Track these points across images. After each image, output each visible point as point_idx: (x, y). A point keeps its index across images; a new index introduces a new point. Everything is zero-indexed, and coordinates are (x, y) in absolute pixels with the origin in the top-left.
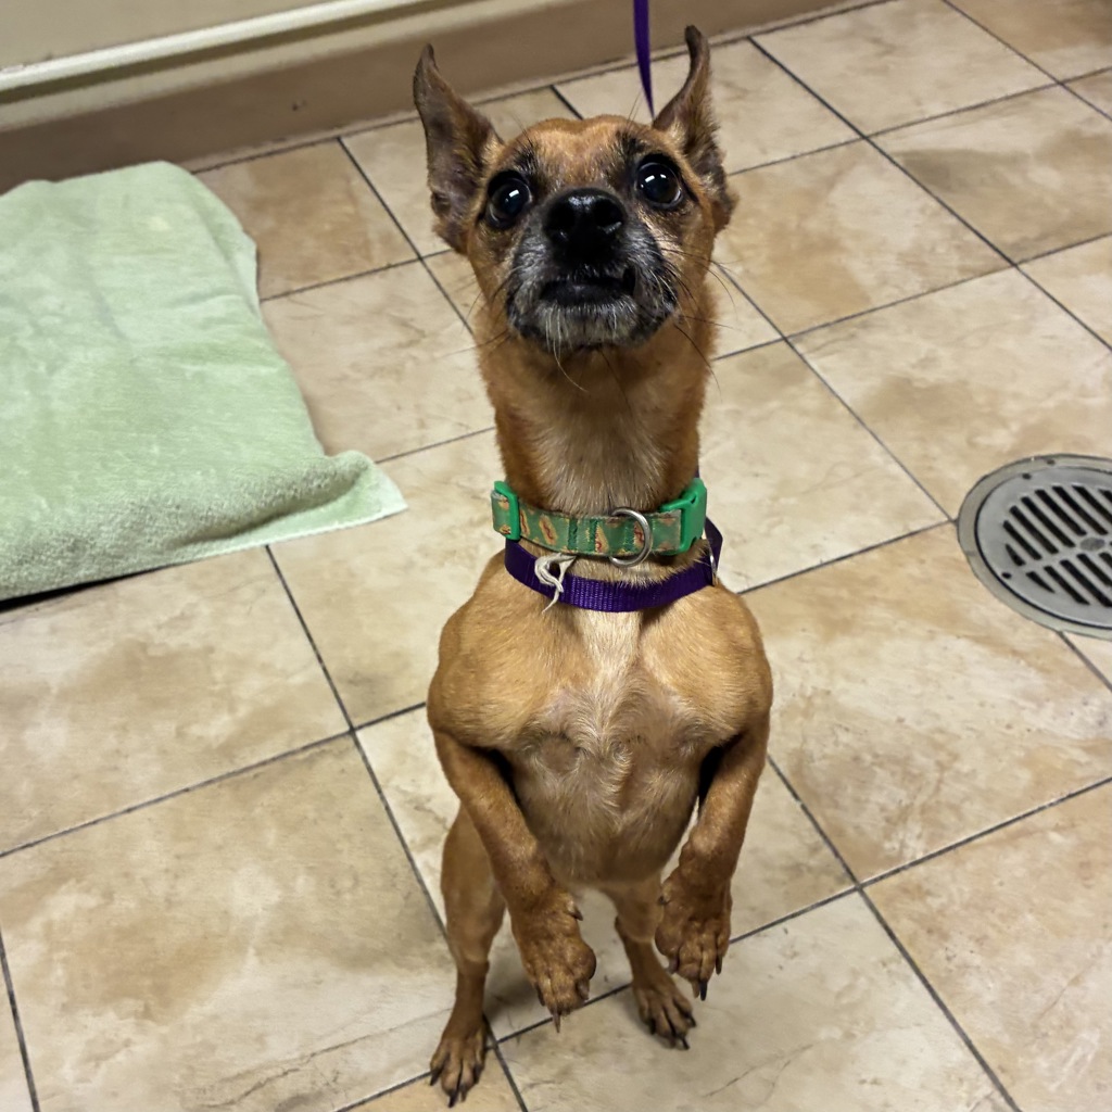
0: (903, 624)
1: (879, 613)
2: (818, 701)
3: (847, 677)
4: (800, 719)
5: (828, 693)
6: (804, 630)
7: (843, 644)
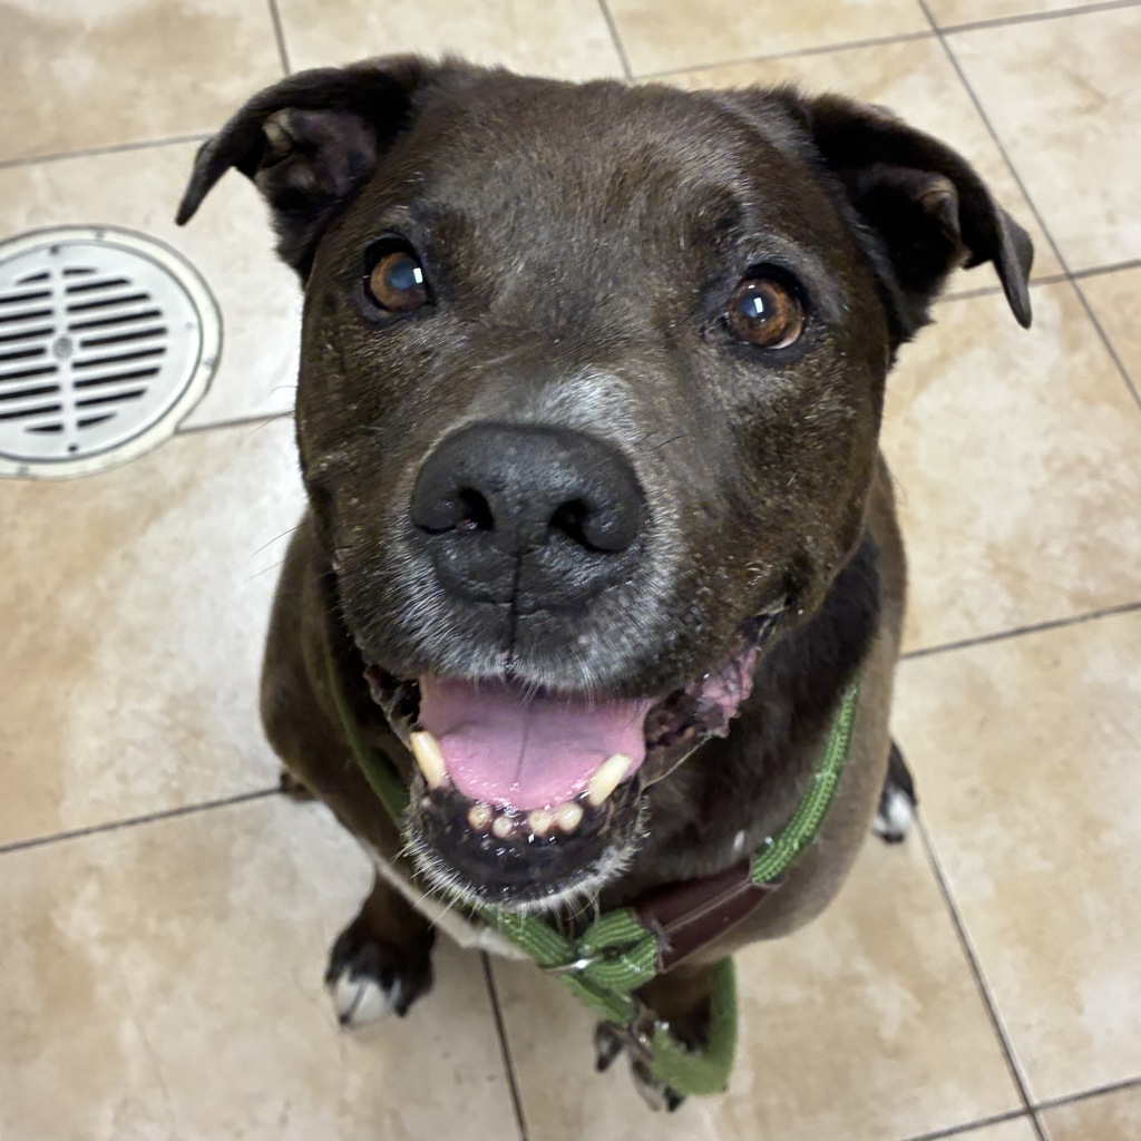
0: (101, 582)
1: (75, 603)
2: (182, 715)
3: (157, 670)
4: (202, 745)
5: (173, 698)
6: (68, 694)
7: (108, 659)
